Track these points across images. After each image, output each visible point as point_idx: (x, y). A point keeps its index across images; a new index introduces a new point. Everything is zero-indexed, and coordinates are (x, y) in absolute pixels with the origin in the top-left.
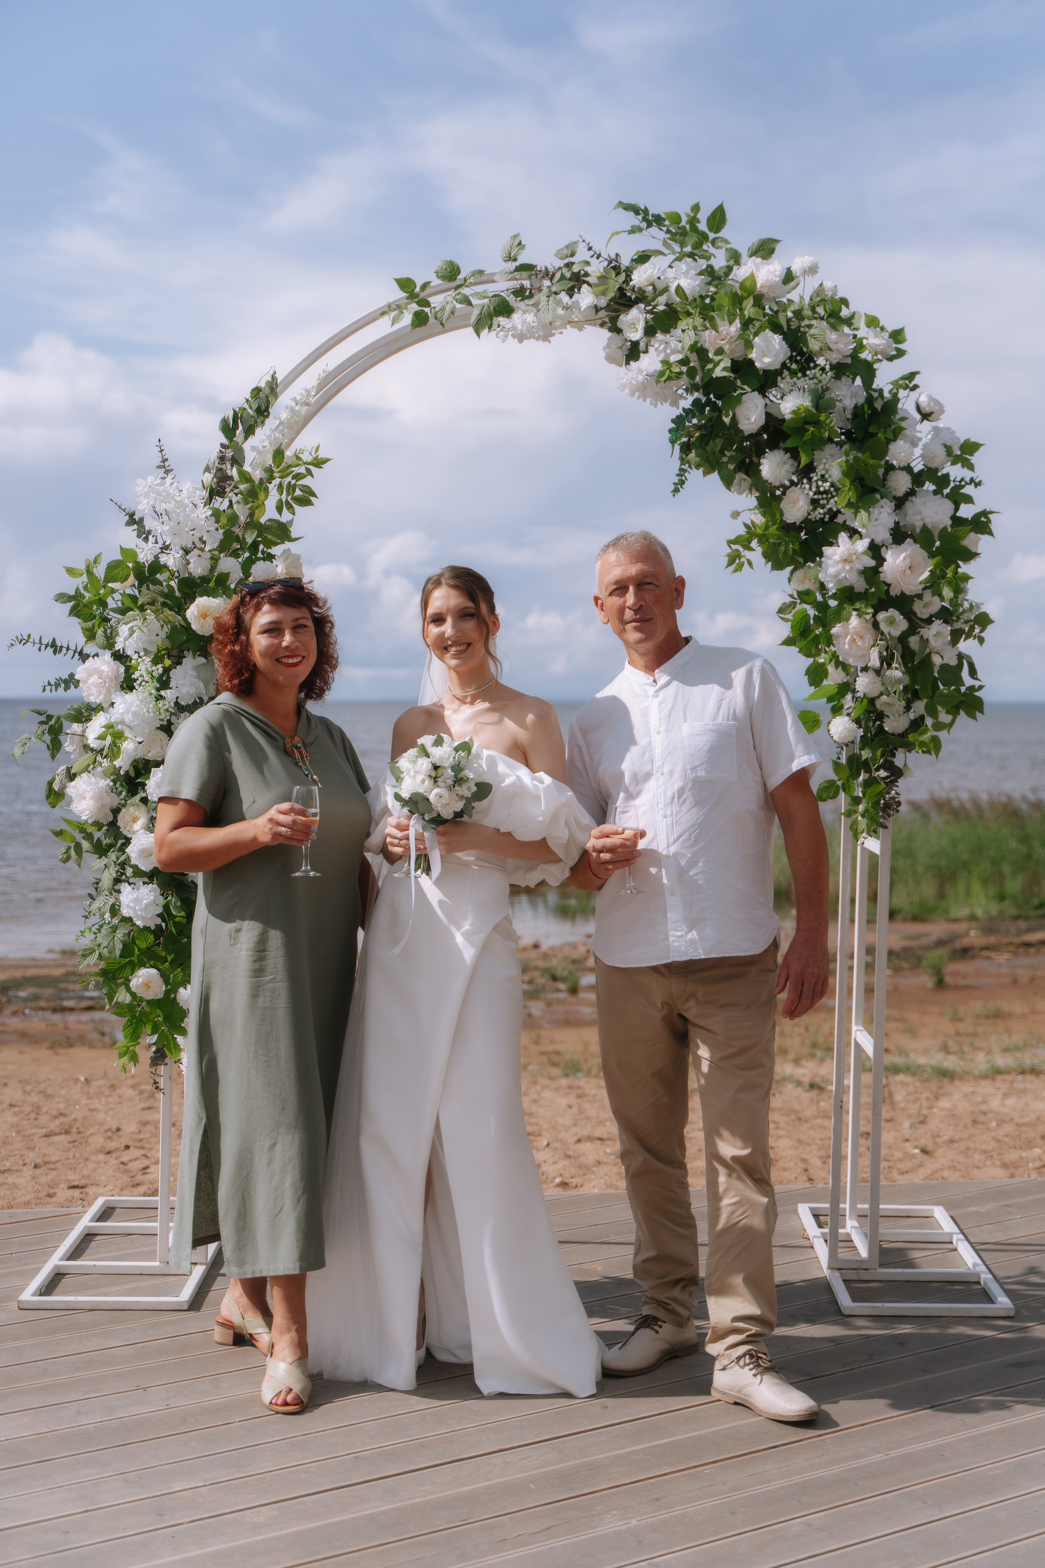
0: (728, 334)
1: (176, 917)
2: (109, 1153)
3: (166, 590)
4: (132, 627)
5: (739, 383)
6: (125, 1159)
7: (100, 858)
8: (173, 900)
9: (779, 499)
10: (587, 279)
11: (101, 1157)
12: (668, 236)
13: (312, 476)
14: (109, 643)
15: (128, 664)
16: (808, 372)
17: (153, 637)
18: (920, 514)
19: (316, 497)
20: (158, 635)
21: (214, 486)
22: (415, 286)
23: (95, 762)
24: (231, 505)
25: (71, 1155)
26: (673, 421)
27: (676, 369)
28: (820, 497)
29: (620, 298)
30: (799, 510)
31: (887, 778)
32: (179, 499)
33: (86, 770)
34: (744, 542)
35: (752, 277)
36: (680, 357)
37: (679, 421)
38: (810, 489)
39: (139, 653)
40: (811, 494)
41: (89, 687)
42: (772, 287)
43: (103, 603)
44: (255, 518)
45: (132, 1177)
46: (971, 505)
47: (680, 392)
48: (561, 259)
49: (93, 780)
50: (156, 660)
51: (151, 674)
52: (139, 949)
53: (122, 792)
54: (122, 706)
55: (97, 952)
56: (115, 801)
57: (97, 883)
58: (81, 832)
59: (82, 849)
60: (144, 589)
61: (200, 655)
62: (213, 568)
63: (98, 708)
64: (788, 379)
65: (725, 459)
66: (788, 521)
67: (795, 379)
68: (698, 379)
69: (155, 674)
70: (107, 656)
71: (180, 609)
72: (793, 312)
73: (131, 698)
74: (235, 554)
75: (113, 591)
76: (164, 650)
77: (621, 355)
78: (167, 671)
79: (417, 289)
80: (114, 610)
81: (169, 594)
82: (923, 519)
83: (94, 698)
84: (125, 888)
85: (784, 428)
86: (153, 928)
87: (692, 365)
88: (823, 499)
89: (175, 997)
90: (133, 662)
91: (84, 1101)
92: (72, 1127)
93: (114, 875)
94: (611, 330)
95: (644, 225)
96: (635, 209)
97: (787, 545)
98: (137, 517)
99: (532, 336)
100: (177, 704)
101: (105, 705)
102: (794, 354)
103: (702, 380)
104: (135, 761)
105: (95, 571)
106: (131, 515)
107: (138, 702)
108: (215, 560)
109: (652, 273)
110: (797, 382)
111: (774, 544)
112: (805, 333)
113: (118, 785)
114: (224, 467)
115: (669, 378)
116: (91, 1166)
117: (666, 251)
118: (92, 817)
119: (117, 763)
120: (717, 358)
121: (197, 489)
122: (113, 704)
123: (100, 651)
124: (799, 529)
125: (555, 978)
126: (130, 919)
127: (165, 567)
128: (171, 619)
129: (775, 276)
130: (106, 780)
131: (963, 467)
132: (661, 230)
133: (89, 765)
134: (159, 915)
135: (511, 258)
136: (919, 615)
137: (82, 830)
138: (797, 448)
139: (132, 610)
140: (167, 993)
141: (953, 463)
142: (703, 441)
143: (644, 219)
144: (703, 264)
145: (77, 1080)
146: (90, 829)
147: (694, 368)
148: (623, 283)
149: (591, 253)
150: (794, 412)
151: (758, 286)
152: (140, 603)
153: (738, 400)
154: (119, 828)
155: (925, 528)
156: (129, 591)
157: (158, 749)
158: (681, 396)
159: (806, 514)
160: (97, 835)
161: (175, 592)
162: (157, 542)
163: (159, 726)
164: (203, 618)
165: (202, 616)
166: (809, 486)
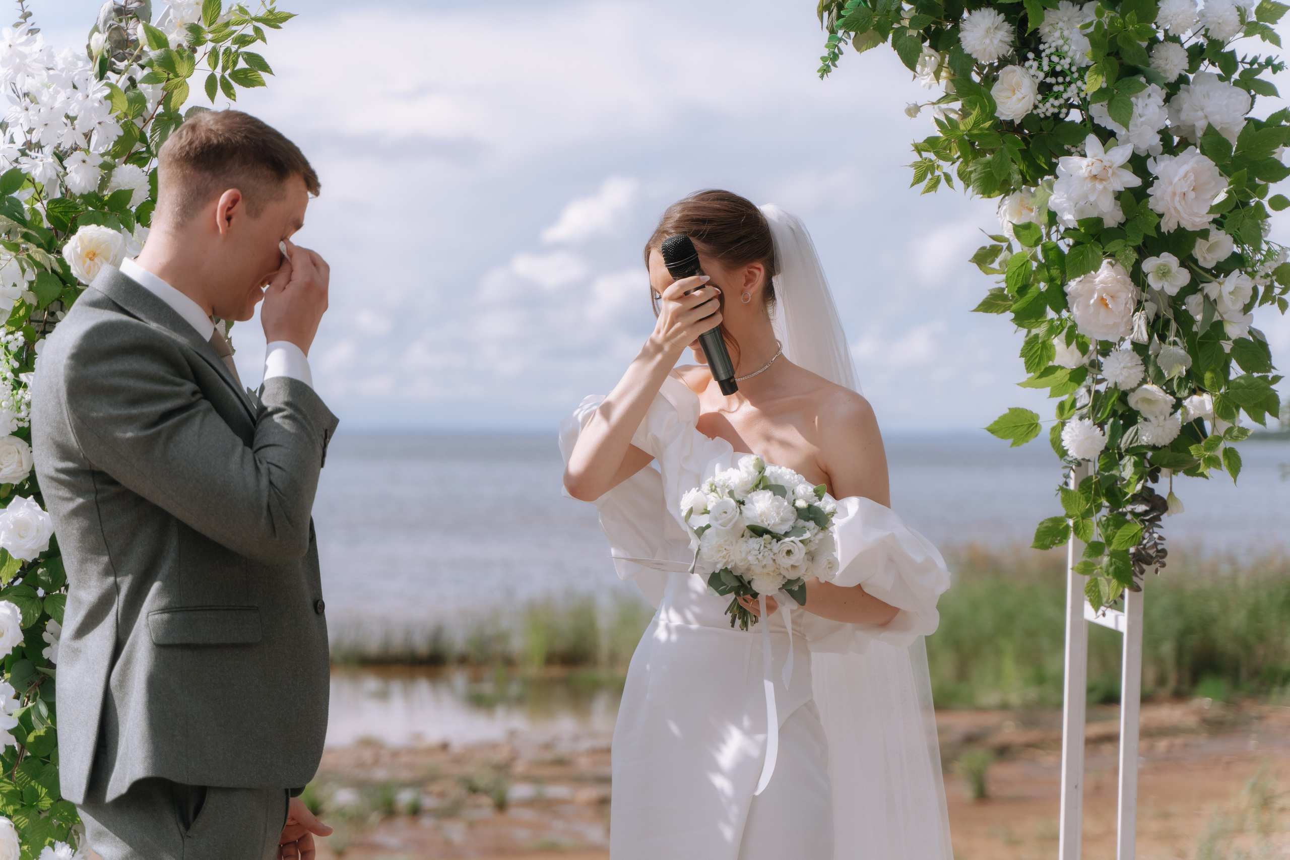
1: (37, 732)
3: (29, 217)
8: (34, 706)
13: (264, 40)
17: (9, 287)
18: (1202, 110)
19: (271, 72)
20: (15, 285)
21: (106, 55)
24: (133, 85)
28: (1053, 80)
30: (1019, 100)
31: (1146, 513)
34: (938, 148)
38: (1040, 67)
40: (1041, 75)
44: (172, 105)
46: (1273, 98)
50: (13, 326)
51: (6, 344)
62: (104, 182)
65: (904, 22)
66: (1002, 118)
69: (13, 348)
71: (52, 246)
74: (137, 160)
76: (25, 309)
78: (29, 342)
81: (33, 223)
82: (1206, 117)
86: (2, 751)
88: (1058, 83)
108: (108, 168)
114: (123, 24)
121: (82, 58)
124: (1020, 130)
125: (474, 790)
127: (28, 179)
128: (38, 259)
131: (1264, 39)
134: (11, 732)
136: (1201, 263)
138: (1014, 6)
141: (1248, 34)
155: (1210, 130)
157: (14, 466)
159: (1031, 107)
161: (42, 220)
162: (12, 141)
163: (16, 429)
164: (90, 259)
165: (87, 255)
166: (1035, 64)
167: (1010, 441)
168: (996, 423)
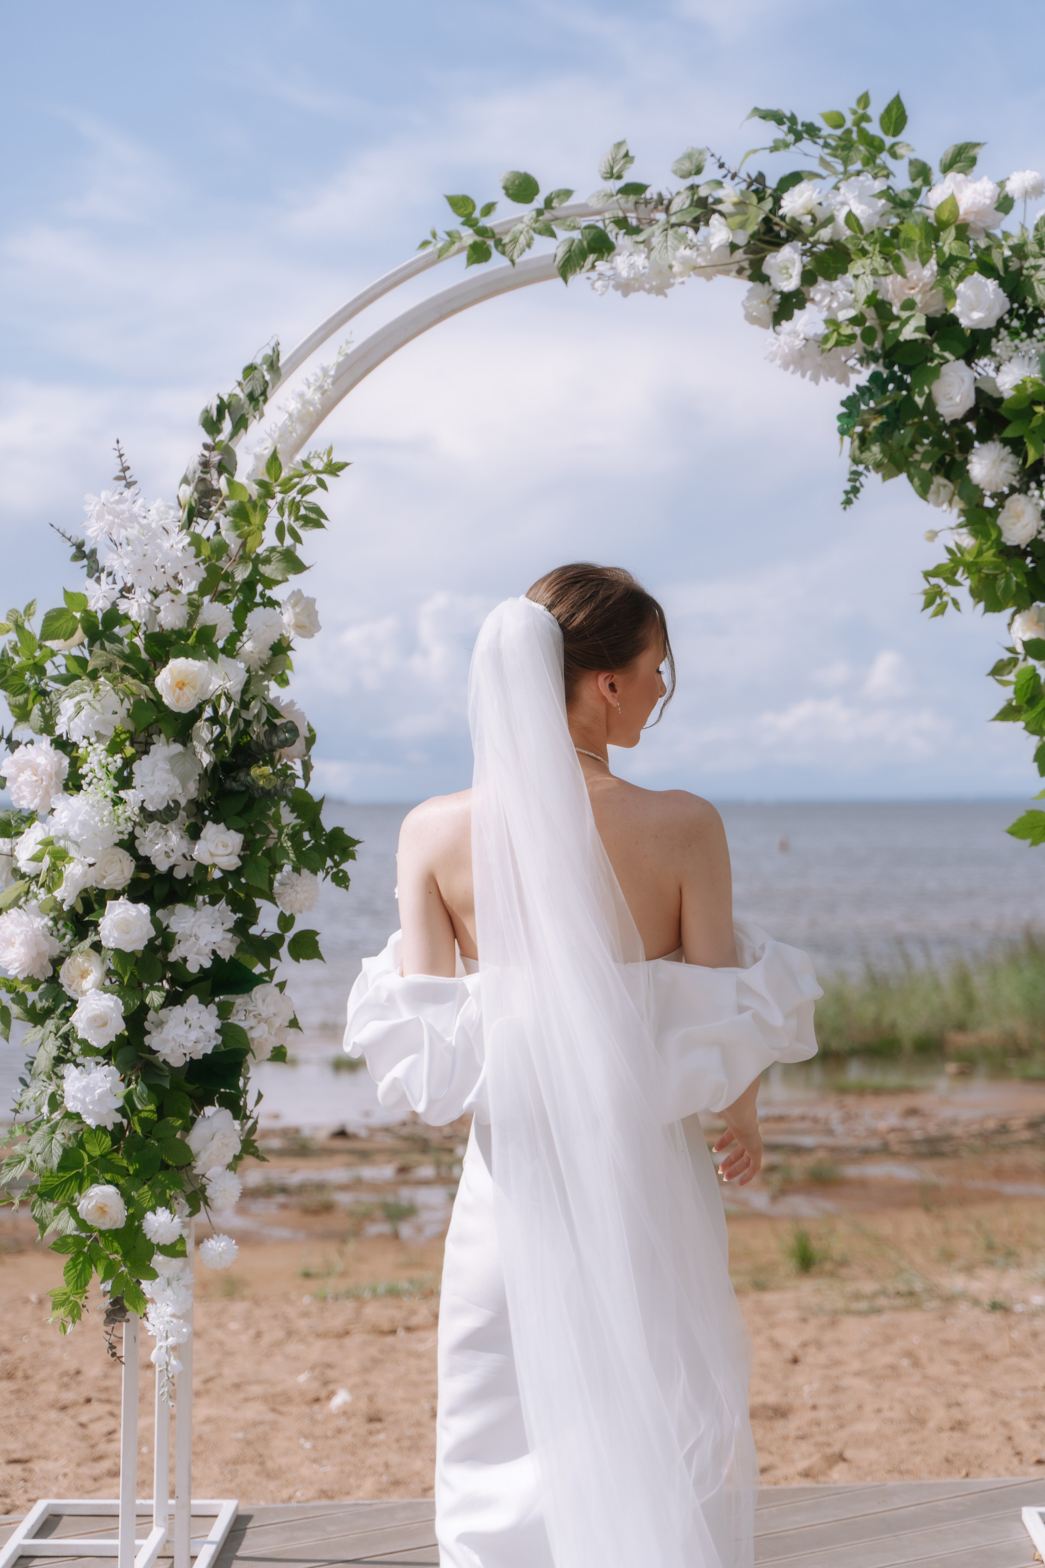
0: (919, 280)
1: (140, 1111)
2: (64, 1408)
3: (127, 651)
4: (79, 702)
5: (936, 349)
6: (84, 1419)
7: (35, 1026)
8: (138, 1088)
9: (993, 513)
10: (719, 207)
11: (53, 1415)
12: (827, 151)
13: (323, 488)
14: (48, 727)
15: (74, 754)
16: (1036, 332)
17: (109, 716)
20: (115, 713)
21: (194, 504)
22: (474, 207)
23: (28, 893)
24: (217, 532)
25: (13, 1411)
26: (843, 404)
27: (847, 330)
29: (765, 233)
30: (1024, 527)
32: (144, 522)
33: (15, 903)
34: (948, 573)
35: (952, 201)
36: (852, 313)
37: (850, 403)
38: (1041, 496)
39: (88, 739)
40: (1042, 503)
41: (19, 788)
42: (980, 213)
43: (39, 670)
44: (249, 548)
45: (92, 1446)
47: (851, 362)
48: (684, 177)
49: (25, 918)
50: (114, 748)
51: (106, 767)
52: (90, 1157)
53: (65, 935)
54: (65, 813)
55: (28, 1161)
56: (55, 947)
57: (32, 1063)
58: (9, 991)
59: (9, 1014)
60: (96, 648)
61: (175, 741)
62: (192, 619)
63: (30, 818)
64: (1007, 340)
65: (917, 457)
66: (1009, 543)
67: (1017, 342)
68: (877, 345)
69: (113, 768)
70: (45, 742)
71: (147, 676)
72: (1011, 248)
73: (78, 802)
74: (222, 597)
75: (53, 654)
76: (124, 733)
77: (766, 311)
78: (128, 763)
79: (477, 214)
80: (55, 679)
81: (132, 656)
83: (27, 801)
84: (70, 1071)
85: (1002, 411)
86: (110, 1127)
87: (867, 324)
89: (140, 1226)
90: (80, 751)
91: (35, 1330)
92: (16, 1368)
93: (55, 1053)
94: (751, 278)
95: (791, 138)
96: (778, 118)
97: (1008, 579)
98: (87, 549)
99: (641, 288)
100: (142, 809)
101: (42, 812)
102: (1016, 306)
103: (883, 345)
104: (85, 890)
105: (27, 626)
106: (80, 546)
107: (88, 808)
108: (194, 606)
109: (811, 196)
110: (1020, 345)
111: (988, 575)
112: (1031, 277)
113: (60, 925)
114: (208, 477)
115: (838, 344)
116: (39, 1428)
117: (824, 173)
118: (23, 970)
119: (58, 894)
120: (904, 315)
121: (171, 508)
122: (53, 810)
123: (36, 738)
124: (1024, 554)
126: (78, 1115)
127: (126, 617)
128: (134, 689)
129: (985, 197)
130: (43, 919)
132: (815, 143)
133: (19, 898)
134: (118, 1110)
135: (612, 175)
137: (11, 988)
138: (1021, 438)
139: (79, 678)
140: (131, 1218)
142: (884, 433)
143: (791, 130)
144: (879, 185)
145: (27, 1301)
146: (21, 988)
147: (871, 329)
148: (771, 211)
149: (723, 172)
150: (1017, 388)
151: (961, 211)
152: (90, 668)
153: (935, 373)
154: (61, 986)
156: (76, 652)
157: (116, 874)
158: (853, 369)
159: (1035, 533)
160: (32, 996)
161: (140, 652)
162: (114, 583)
163: (117, 841)
164: (180, 689)
165: (177, 685)
166: (1037, 493)
167: (1029, 841)
168: (1015, 825)
